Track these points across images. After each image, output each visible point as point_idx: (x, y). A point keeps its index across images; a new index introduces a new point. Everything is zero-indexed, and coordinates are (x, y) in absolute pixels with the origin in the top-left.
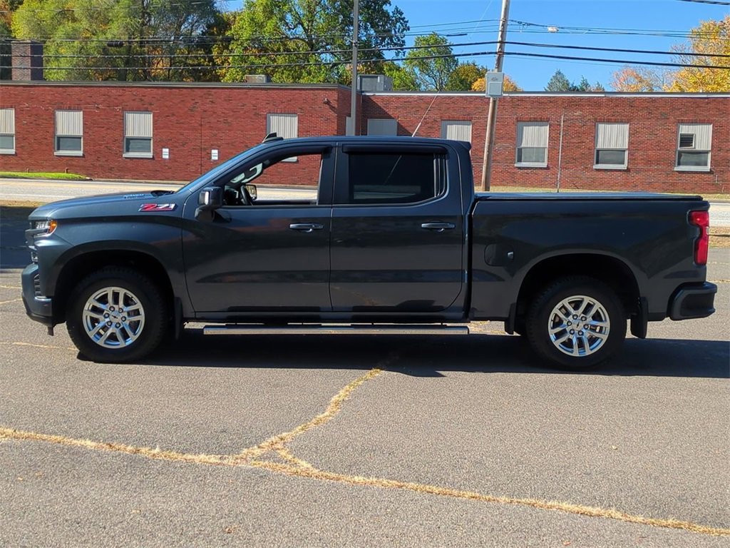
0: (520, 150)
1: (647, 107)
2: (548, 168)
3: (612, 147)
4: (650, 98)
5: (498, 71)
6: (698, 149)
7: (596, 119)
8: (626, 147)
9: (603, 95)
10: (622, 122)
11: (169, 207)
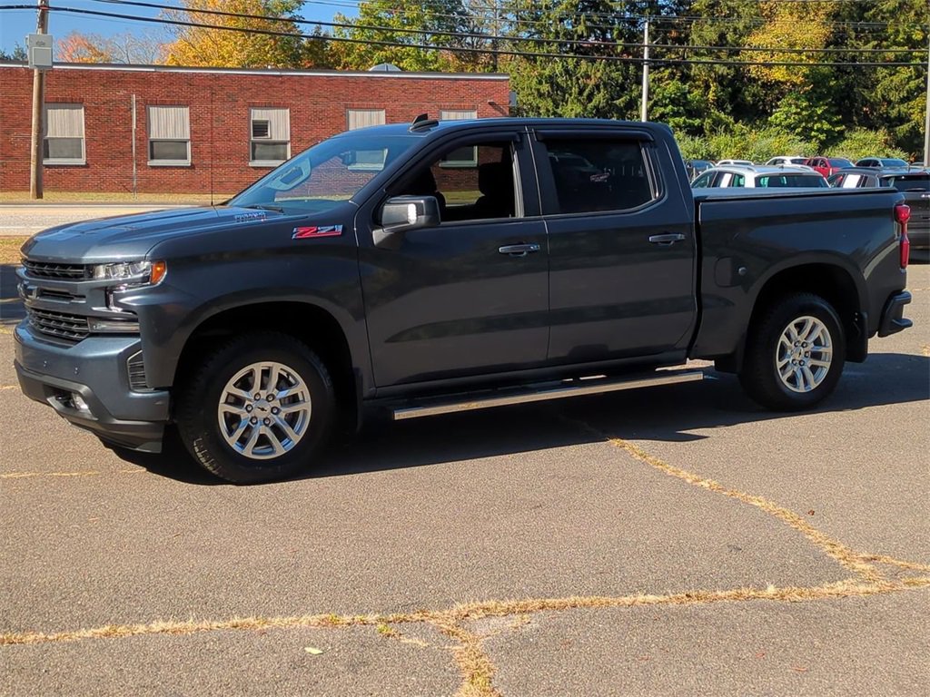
0: (46, 141)
1: (209, 86)
2: (87, 166)
3: (170, 136)
4: (213, 74)
5: (43, 33)
6: (275, 139)
7: (146, 101)
8: (188, 136)
9: (153, 70)
10: (179, 105)
11: (334, 230)
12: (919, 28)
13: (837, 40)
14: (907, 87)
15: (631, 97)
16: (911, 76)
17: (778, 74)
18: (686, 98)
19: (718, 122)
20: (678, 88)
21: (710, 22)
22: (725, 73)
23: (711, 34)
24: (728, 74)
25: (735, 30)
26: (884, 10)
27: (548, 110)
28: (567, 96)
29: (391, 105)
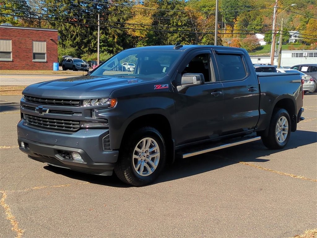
11: (166, 86)
12: (180, 21)
13: (155, 23)
14: (177, 40)
15: (89, 39)
16: (178, 37)
17: (137, 34)
18: (107, 41)
19: (118, 49)
20: (105, 37)
21: (114, 15)
22: (120, 33)
23: (115, 19)
24: (121, 33)
25: (123, 18)
26: (169, 15)
27: (60, 43)
28: (66, 38)
29: (14, 38)
